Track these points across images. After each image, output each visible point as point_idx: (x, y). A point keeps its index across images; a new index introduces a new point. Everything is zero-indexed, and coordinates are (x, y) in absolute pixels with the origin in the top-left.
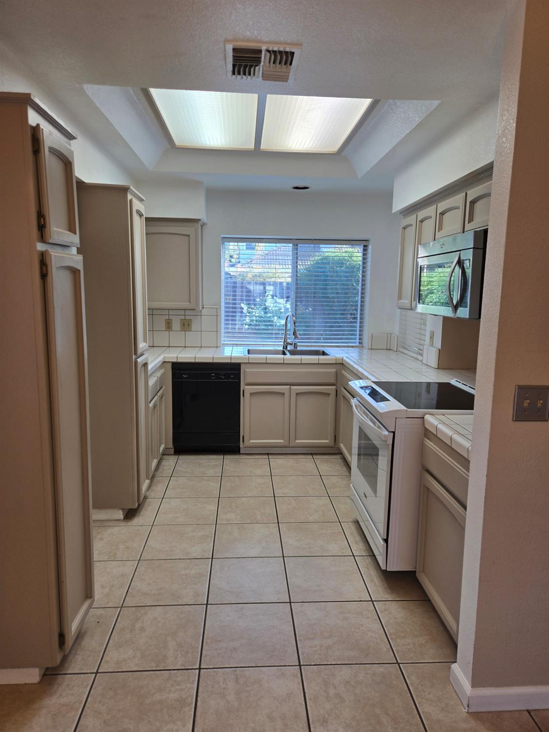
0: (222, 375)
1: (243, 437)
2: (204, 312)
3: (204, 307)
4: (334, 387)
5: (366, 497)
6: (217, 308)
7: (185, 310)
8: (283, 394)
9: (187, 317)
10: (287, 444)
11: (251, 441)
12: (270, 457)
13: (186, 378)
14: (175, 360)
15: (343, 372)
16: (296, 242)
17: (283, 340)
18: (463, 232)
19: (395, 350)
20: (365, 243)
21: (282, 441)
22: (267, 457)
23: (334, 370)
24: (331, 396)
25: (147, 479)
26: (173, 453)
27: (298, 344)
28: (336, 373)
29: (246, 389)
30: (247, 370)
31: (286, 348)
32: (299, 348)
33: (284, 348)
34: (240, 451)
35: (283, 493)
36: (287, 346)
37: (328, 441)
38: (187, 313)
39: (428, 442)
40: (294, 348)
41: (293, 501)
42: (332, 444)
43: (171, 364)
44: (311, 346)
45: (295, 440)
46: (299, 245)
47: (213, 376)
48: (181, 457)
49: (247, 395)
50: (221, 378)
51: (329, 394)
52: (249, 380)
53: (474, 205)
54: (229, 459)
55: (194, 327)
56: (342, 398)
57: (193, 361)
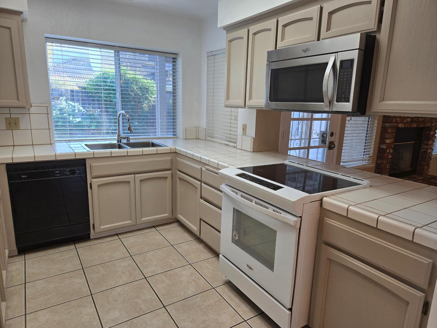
0: (67, 171)
1: (93, 225)
2: (32, 110)
3: (32, 105)
4: (170, 172)
5: (250, 268)
6: (47, 106)
7: (9, 108)
8: (129, 182)
9: (13, 116)
10: (135, 223)
11: (101, 227)
12: (120, 236)
13: (25, 178)
14: (10, 161)
15: (178, 159)
16: (118, 49)
17: (117, 135)
18: (318, 40)
19: (204, 139)
20: (174, 56)
21: (130, 222)
22: (117, 237)
23: (170, 158)
24: (168, 179)
25: (2, 301)
26: (17, 254)
27: (130, 137)
28: (172, 160)
29: (94, 182)
30: (93, 164)
31: (120, 142)
32: (131, 141)
33: (118, 141)
34: (90, 237)
35: (151, 272)
36: (120, 140)
37: (167, 215)
38: (13, 111)
39: (330, 221)
40: (127, 141)
41: (164, 278)
42: (170, 216)
43: (5, 166)
44: (138, 139)
45: (141, 218)
46: (120, 52)
47: (57, 174)
48: (28, 256)
49: (95, 187)
50: (66, 175)
51: (166, 178)
52: (95, 174)
53: (331, 16)
54: (82, 247)
55: (22, 125)
56: (178, 180)
57: (33, 160)
